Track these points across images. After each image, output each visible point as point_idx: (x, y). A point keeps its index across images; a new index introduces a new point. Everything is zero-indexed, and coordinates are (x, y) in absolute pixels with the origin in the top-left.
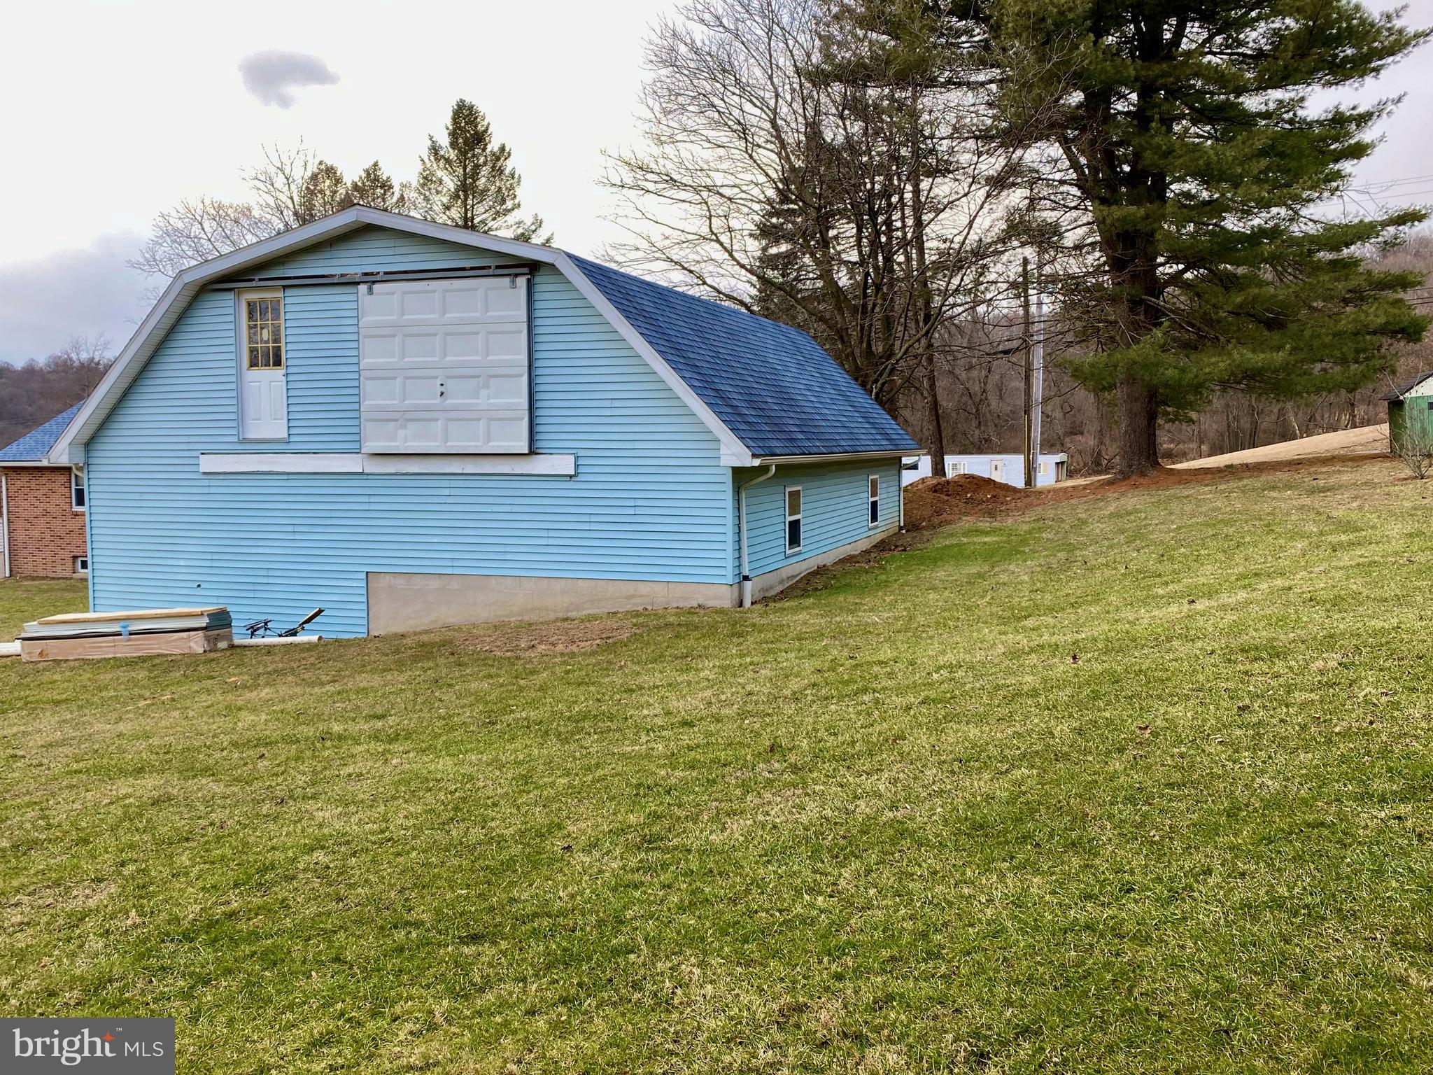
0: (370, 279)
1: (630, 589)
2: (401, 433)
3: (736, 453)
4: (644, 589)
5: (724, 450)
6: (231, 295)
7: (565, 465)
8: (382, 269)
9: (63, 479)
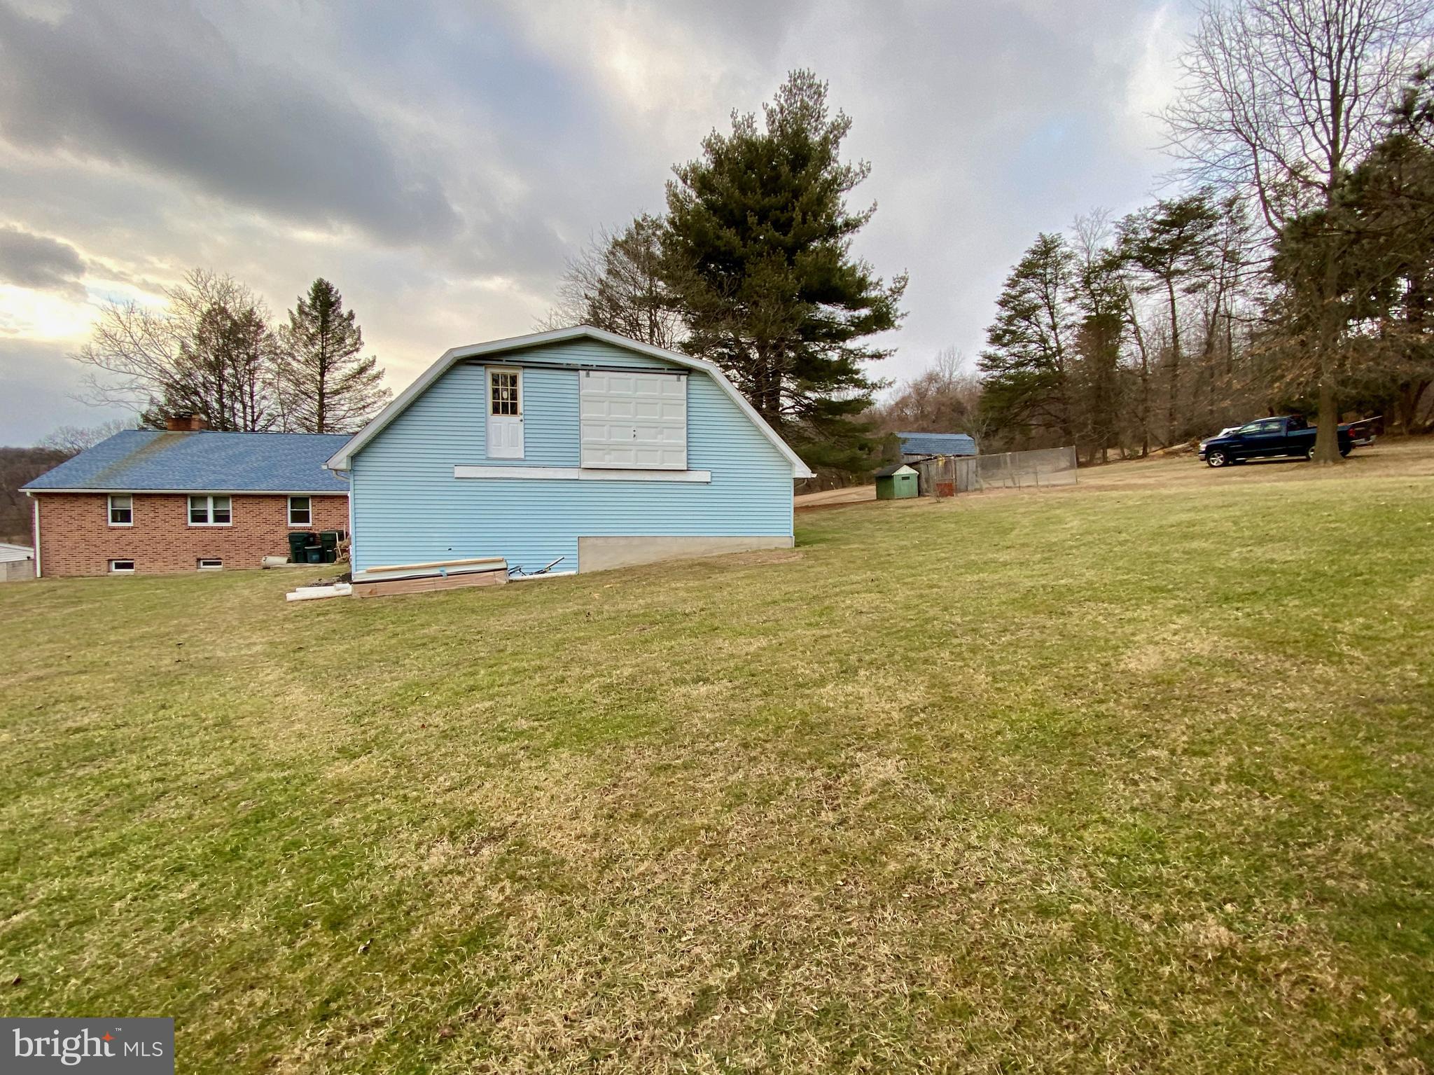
0: (588, 368)
1: (739, 541)
2: (607, 457)
3: (803, 471)
4: (746, 541)
5: (797, 469)
6: (483, 368)
7: (706, 476)
8: (595, 363)
9: (99, 502)
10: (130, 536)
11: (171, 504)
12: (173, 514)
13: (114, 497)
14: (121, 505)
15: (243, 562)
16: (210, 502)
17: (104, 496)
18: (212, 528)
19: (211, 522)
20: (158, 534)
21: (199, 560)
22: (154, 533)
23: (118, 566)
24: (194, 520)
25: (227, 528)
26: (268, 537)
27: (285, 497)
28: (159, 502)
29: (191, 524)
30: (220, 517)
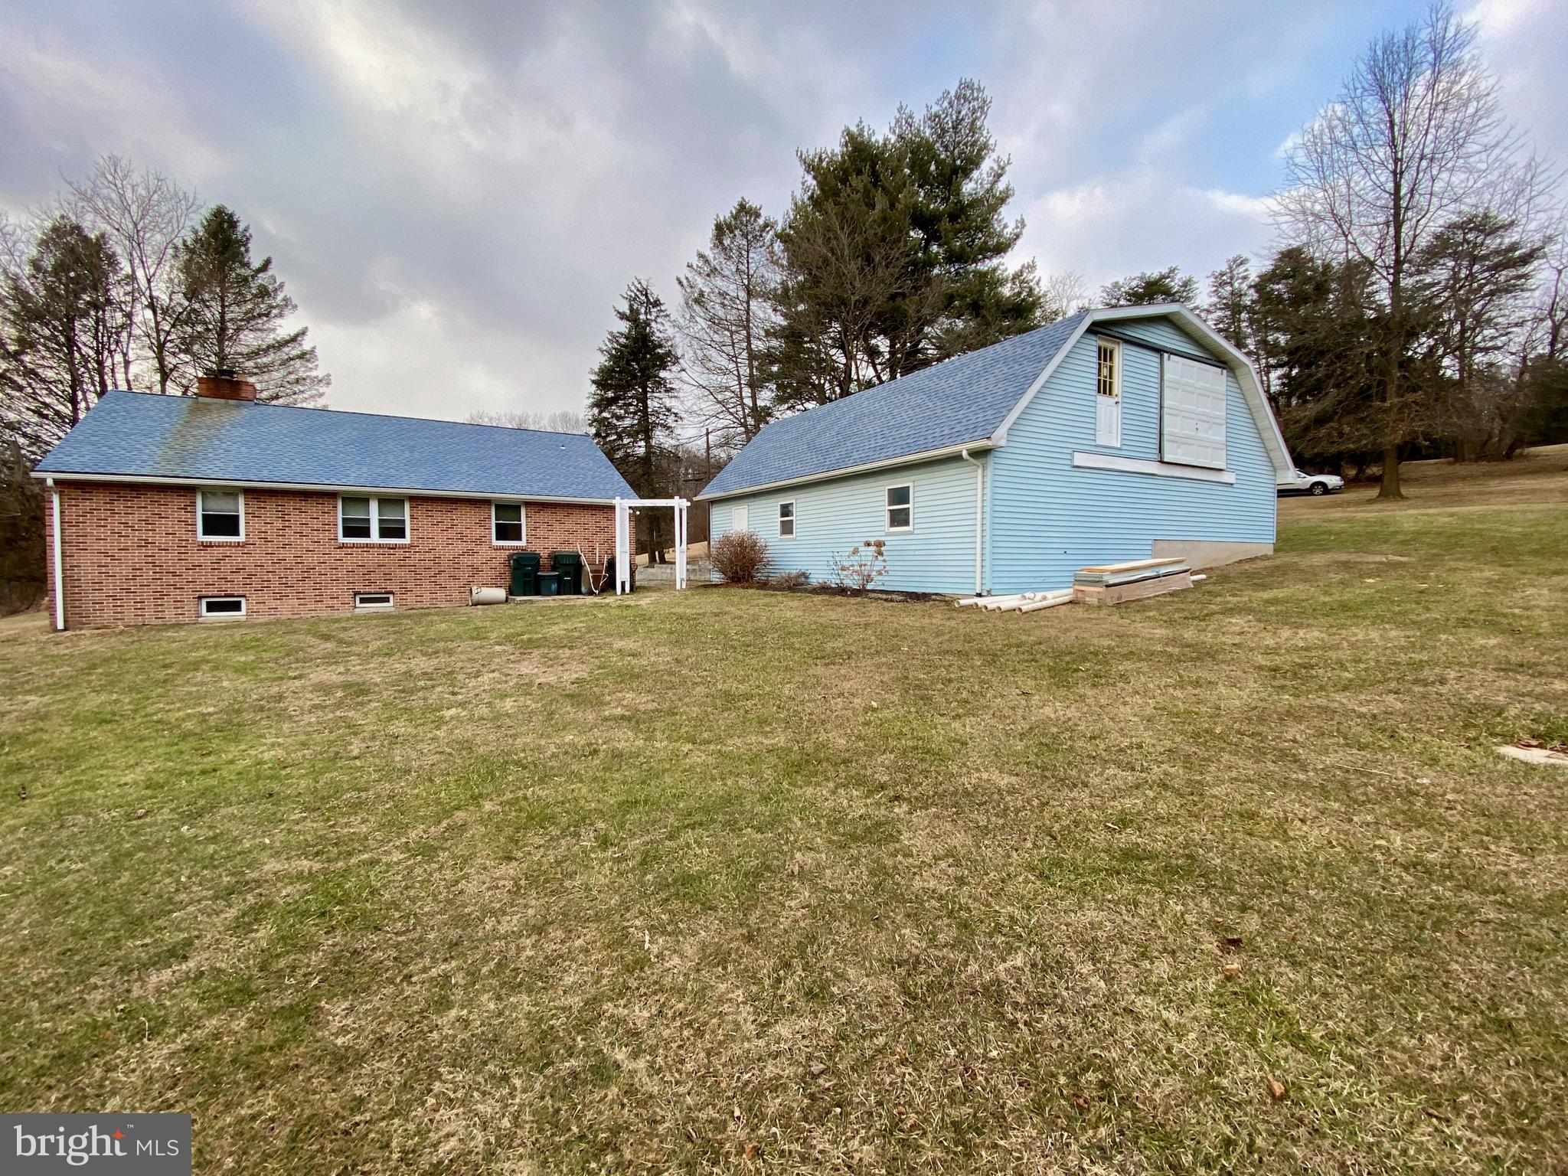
6: (1095, 338)
9: (183, 501)
10: (238, 558)
11: (313, 509)
12: (316, 524)
13: (208, 492)
14: (220, 507)
15: (427, 596)
16: (374, 506)
17: (190, 490)
18: (380, 546)
19: (375, 537)
20: (289, 555)
21: (356, 594)
22: (282, 553)
23: (212, 607)
24: (349, 532)
25: (403, 547)
26: (466, 560)
27: (487, 502)
28: (290, 505)
29: (342, 540)
30: (392, 530)
